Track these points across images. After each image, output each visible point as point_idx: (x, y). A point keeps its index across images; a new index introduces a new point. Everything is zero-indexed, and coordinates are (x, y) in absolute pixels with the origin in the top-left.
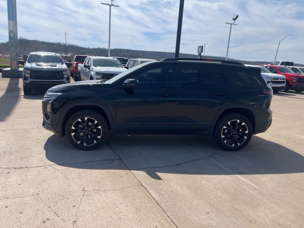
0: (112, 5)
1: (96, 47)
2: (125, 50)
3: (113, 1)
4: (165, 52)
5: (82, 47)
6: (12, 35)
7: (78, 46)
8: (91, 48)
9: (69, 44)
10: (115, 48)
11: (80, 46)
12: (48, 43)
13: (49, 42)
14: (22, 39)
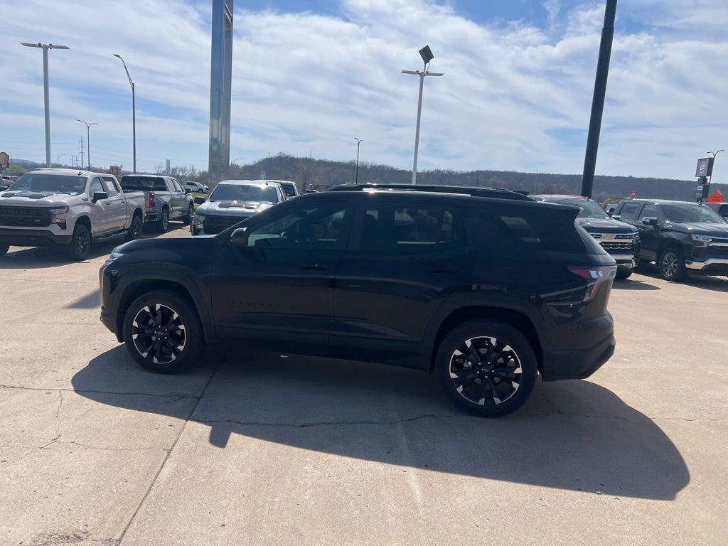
0: (427, 72)
1: (432, 169)
2: (500, 173)
3: (428, 64)
4: (606, 175)
5: (401, 169)
6: (215, 148)
7: (392, 169)
9: (373, 165)
10: (475, 170)
11: (395, 167)
12: (332, 162)
13: (334, 161)
14: (283, 156)
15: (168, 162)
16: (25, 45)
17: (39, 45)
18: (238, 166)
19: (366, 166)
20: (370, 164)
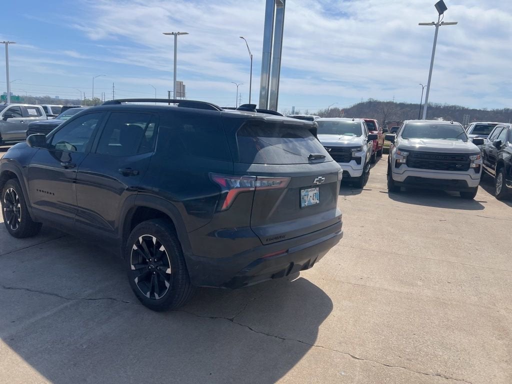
3: (442, 15)
7: (463, 108)
8: (489, 110)
9: (446, 105)
11: (466, 107)
12: (411, 104)
13: (413, 103)
14: (372, 101)
15: (294, 108)
16: (166, 34)
17: (173, 34)
18: (339, 109)
19: (440, 107)
20: (443, 105)
